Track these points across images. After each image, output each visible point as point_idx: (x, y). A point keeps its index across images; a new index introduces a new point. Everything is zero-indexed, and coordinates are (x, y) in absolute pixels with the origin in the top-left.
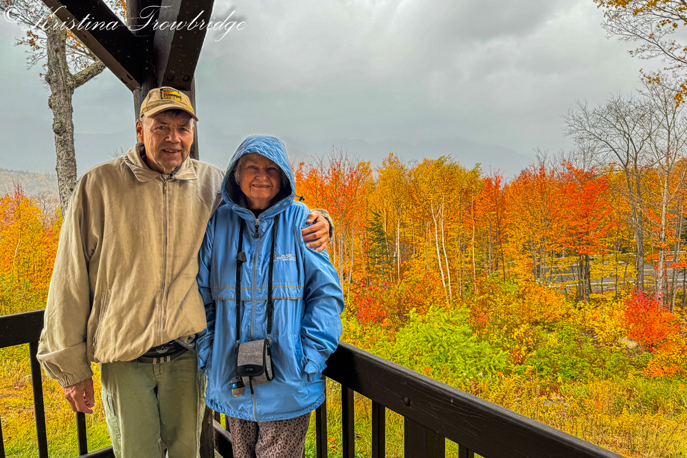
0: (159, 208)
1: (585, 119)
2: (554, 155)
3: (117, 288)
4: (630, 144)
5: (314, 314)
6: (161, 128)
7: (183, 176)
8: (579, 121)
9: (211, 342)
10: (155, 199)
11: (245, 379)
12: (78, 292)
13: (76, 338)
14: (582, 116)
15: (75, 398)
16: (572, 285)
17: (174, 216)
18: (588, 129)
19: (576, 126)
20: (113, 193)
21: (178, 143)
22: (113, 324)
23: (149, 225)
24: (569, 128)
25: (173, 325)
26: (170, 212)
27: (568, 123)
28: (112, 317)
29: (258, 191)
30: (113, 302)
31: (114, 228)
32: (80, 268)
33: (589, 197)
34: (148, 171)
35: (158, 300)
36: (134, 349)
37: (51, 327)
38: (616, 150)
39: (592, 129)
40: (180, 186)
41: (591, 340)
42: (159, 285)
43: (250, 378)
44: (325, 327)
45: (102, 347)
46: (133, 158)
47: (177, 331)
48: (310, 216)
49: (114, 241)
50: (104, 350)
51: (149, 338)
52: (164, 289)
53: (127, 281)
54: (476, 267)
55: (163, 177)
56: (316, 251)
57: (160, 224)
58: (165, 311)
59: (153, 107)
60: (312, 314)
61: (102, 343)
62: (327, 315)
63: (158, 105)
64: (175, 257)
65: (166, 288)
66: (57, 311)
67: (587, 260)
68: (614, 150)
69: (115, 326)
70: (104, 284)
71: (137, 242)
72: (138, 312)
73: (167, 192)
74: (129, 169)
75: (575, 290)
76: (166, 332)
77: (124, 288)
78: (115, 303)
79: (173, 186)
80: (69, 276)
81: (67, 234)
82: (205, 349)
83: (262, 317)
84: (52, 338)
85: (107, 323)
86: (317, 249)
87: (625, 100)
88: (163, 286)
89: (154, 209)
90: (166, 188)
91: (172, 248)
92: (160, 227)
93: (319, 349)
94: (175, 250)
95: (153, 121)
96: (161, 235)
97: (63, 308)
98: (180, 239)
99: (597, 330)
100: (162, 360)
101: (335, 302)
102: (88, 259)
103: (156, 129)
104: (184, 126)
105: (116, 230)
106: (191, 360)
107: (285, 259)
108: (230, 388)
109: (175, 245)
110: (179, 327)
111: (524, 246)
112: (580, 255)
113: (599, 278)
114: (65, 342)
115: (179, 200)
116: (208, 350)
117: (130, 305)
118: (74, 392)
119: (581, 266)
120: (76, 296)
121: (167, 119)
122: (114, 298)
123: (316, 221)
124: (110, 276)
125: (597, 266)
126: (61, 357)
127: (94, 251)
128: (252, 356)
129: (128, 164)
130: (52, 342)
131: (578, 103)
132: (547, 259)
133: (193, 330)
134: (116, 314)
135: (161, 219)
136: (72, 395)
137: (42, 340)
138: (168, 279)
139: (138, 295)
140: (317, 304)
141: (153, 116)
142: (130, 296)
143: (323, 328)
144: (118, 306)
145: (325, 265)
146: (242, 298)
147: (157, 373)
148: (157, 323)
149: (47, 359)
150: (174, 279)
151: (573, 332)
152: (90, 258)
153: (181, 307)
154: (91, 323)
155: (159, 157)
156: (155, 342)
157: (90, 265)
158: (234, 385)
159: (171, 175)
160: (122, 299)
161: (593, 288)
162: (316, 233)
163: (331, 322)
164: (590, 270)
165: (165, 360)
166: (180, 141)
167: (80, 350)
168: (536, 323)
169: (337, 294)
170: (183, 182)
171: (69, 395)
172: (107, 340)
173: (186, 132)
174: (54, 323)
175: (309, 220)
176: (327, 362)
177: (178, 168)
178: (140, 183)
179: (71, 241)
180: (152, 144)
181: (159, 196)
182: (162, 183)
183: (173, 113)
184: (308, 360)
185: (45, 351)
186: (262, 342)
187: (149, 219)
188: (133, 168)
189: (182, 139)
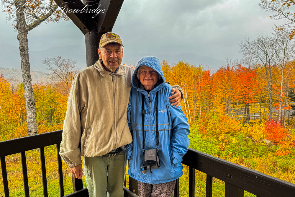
0: (111, 88)
1: (248, 46)
2: (234, 61)
3: (95, 124)
4: (267, 56)
5: (176, 137)
6: (108, 52)
7: (120, 73)
8: (246, 46)
9: (133, 148)
10: (109, 84)
12: (77, 127)
13: (76, 146)
14: (247, 44)
15: (75, 172)
16: (241, 116)
17: (118, 91)
18: (249, 50)
19: (244, 49)
20: (92, 82)
22: (94, 140)
23: (108, 96)
24: (241, 49)
25: (120, 140)
26: (116, 90)
27: (241, 47)
28: (94, 137)
29: (148, 82)
30: (94, 131)
31: (93, 97)
32: (77, 115)
33: (249, 79)
34: (106, 72)
35: (113, 128)
36: (104, 151)
37: (65, 141)
38: (261, 59)
39: (251, 50)
40: (119, 78)
41: (251, 140)
42: (113, 122)
43: (150, 166)
44: (181, 142)
45: (89, 150)
46: (99, 66)
47: (122, 143)
48: (172, 91)
49: (94, 103)
50: (89, 152)
51: (111, 146)
52: (115, 124)
53: (99, 121)
54: (201, 109)
55: (112, 74)
56: (176, 107)
57: (112, 95)
58: (117, 134)
59: (104, 42)
61: (89, 149)
62: (182, 137)
63: (106, 41)
64: (119, 110)
65: (116, 124)
66: (67, 134)
67: (248, 106)
68: (260, 59)
69: (95, 141)
70: (90, 122)
71: (103, 103)
72: (105, 135)
73: (114, 80)
74: (97, 71)
75: (243, 119)
76: (118, 144)
77: (98, 124)
78: (95, 131)
79: (116, 78)
80: (72, 119)
81: (71, 100)
82: (130, 151)
83: (154, 138)
84: (66, 146)
85: (91, 140)
86: (176, 106)
87: (265, 37)
88: (115, 122)
89: (109, 89)
90: (114, 79)
91: (117, 106)
92: (112, 96)
93: (179, 153)
94: (119, 107)
95: (104, 49)
96: (112, 100)
97: (70, 133)
98: (120, 101)
99: (253, 136)
100: (113, 155)
101: (186, 130)
102: (81, 111)
103: (106, 52)
104: (118, 50)
105: (94, 98)
106: (123, 155)
107: (163, 112)
108: (141, 170)
109: (119, 104)
110: (123, 141)
111: (221, 100)
112: (245, 104)
113: (253, 113)
114: (72, 148)
115: (119, 84)
116: (131, 152)
117: (101, 131)
118: (75, 170)
119: (246, 108)
120: (75, 128)
121: (110, 48)
122: (94, 129)
123: (175, 93)
124: (92, 119)
125: (252, 109)
126: (70, 155)
127: (83, 108)
128: (151, 157)
129: (97, 69)
130: (66, 148)
131: (245, 38)
132: (231, 105)
133: (128, 142)
134: (95, 136)
135: (112, 93)
136: (74, 171)
137: (61, 146)
138: (116, 120)
139: (105, 127)
140: (177, 132)
141: (104, 47)
142: (101, 127)
144: (96, 132)
145: (180, 113)
146: (145, 130)
147: (109, 161)
148: (114, 139)
149: (64, 155)
150: (119, 120)
151: (243, 137)
152: (82, 111)
153: (123, 132)
154: (83, 140)
155: (108, 65)
156: (113, 148)
157: (82, 114)
158: (143, 169)
159: (115, 73)
160: (98, 129)
161: (250, 118)
162: (176, 99)
163: (184, 140)
164: (249, 110)
165: (114, 155)
167: (77, 152)
168: (228, 133)
169: (186, 127)
170: (120, 76)
171: (73, 171)
172: (91, 148)
173: (119, 52)
174: (66, 139)
175: (172, 93)
176: (183, 158)
177: (117, 69)
178: (103, 77)
179: (73, 103)
180: (105, 59)
181: (111, 82)
182: (111, 77)
183: (112, 44)
184: (174, 158)
185: (63, 151)
186: (155, 150)
187: (108, 93)
188: (99, 71)
189: (117, 55)
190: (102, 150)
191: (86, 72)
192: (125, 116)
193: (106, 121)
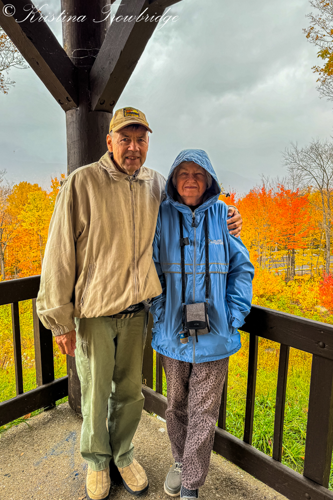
0: (129, 201)
1: (296, 155)
2: (272, 180)
3: (102, 261)
4: (325, 174)
5: (236, 285)
6: (124, 140)
7: (143, 177)
8: (292, 156)
9: (164, 304)
10: (125, 195)
11: (192, 331)
14: (294, 153)
16: (282, 270)
17: (138, 208)
18: (298, 162)
19: (290, 160)
21: (137, 151)
22: (100, 288)
23: (123, 214)
24: (286, 160)
25: (144, 289)
26: (136, 205)
27: (284, 157)
28: (99, 283)
29: (189, 191)
30: (99, 272)
32: (71, 245)
33: (296, 209)
35: (131, 270)
36: (117, 307)
37: (48, 290)
38: (316, 178)
39: (301, 162)
40: (140, 185)
41: (298, 307)
42: (131, 259)
43: (196, 331)
44: (244, 294)
45: (90, 305)
48: (230, 211)
49: (100, 225)
50: (91, 308)
51: (128, 298)
52: (134, 263)
53: (109, 256)
55: (129, 178)
57: (130, 213)
58: (138, 279)
59: (118, 123)
60: (234, 285)
61: (90, 302)
62: (245, 285)
63: (122, 122)
64: (140, 239)
65: (136, 262)
66: (53, 278)
67: (294, 253)
68: (314, 177)
69: (101, 290)
70: (92, 258)
72: (118, 279)
73: (133, 189)
74: (105, 171)
75: (284, 274)
76: (141, 295)
77: (107, 262)
78: (101, 272)
79: (137, 185)
80: (62, 252)
82: (159, 309)
83: (201, 286)
84: (49, 299)
87: (322, 143)
89: (125, 202)
90: (132, 186)
91: (138, 232)
92: (130, 216)
93: (241, 310)
94: (140, 234)
95: (118, 135)
96: (130, 221)
97: (58, 276)
98: (143, 225)
99: (301, 301)
100: (129, 315)
102: (76, 239)
103: (121, 141)
104: (141, 137)
105: (100, 217)
107: (216, 243)
108: (179, 337)
109: (140, 230)
111: (252, 243)
112: (289, 250)
113: (301, 265)
114: (61, 301)
115: (140, 195)
119: (289, 257)
121: (129, 133)
122: (100, 269)
123: (233, 215)
124: (96, 252)
125: (300, 257)
126: (58, 314)
127: (80, 234)
128: (197, 315)
129: (104, 168)
130: (49, 302)
131: (292, 143)
132: (266, 252)
133: (156, 294)
134: (102, 281)
135: (130, 209)
136: (64, 342)
138: (137, 255)
139: (118, 267)
140: (237, 278)
141: (119, 131)
142: (112, 267)
143: (243, 295)
144: (103, 275)
146: (186, 272)
147: (120, 326)
148: (133, 287)
149: (47, 314)
150: (141, 256)
151: (286, 302)
152: (77, 239)
153: (147, 277)
155: (124, 162)
157: (78, 244)
158: (182, 335)
159: (134, 176)
160: (106, 269)
161: (296, 273)
162: (236, 223)
164: (295, 259)
166: (139, 150)
167: (69, 309)
168: (262, 296)
169: (251, 270)
170: (142, 182)
173: (144, 142)
174: (51, 287)
175: (230, 214)
179: (64, 225)
180: (118, 153)
181: (128, 192)
182: (129, 182)
183: (133, 128)
184: (234, 318)
186: (202, 305)
187: (123, 209)
189: (140, 147)
190: (112, 305)
191: (85, 173)
192: (150, 250)
193: (120, 256)
